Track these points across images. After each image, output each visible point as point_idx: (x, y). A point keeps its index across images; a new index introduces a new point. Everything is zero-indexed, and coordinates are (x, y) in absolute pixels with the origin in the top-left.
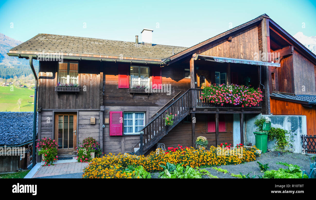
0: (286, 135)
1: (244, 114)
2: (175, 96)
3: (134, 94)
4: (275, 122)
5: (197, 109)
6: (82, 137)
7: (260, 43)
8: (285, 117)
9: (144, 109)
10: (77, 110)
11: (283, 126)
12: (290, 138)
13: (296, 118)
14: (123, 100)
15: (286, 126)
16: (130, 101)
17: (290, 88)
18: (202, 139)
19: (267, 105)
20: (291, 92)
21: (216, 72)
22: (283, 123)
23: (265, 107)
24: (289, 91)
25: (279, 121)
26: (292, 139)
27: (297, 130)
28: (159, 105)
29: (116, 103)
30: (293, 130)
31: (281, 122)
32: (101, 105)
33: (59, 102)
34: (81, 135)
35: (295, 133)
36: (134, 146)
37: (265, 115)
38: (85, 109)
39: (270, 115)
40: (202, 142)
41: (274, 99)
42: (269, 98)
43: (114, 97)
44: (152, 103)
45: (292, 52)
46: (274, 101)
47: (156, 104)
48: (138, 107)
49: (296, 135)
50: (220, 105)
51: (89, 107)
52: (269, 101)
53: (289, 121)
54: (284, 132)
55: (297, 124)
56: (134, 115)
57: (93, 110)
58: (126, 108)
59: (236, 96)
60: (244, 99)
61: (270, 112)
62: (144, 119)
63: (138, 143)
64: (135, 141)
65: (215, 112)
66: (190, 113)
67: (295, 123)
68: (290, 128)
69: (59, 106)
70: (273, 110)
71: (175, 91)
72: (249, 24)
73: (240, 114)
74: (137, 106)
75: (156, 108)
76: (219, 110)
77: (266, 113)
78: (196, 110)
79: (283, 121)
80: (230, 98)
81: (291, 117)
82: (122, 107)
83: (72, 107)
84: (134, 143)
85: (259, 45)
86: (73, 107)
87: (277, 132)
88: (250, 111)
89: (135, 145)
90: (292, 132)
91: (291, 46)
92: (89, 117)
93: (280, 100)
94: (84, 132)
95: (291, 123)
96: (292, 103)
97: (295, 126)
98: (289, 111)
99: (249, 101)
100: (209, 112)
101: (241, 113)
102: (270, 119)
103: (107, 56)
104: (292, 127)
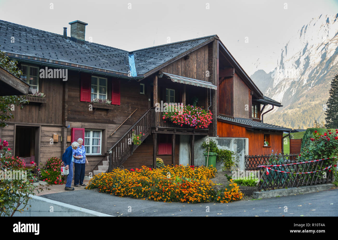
0: (233, 156)
1: (195, 135)
2: (132, 114)
3: (96, 109)
4: (222, 144)
5: (160, 129)
6: (44, 157)
7: (210, 64)
8: (231, 139)
9: (103, 127)
10: (40, 124)
11: (229, 148)
12: (236, 159)
13: (241, 140)
14: (84, 115)
15: (233, 148)
16: (90, 117)
17: (229, 110)
18: (160, 161)
19: (215, 127)
20: (230, 115)
21: (166, 89)
22: (229, 145)
23: (213, 129)
24: (228, 113)
25: (226, 143)
26: (238, 160)
27: (242, 151)
28: (117, 123)
29: (77, 118)
30: (239, 151)
31: (228, 144)
32: (66, 121)
33: (21, 114)
34: (43, 154)
35: (240, 153)
36: (92, 169)
37: (212, 137)
38: (48, 124)
39: (217, 137)
40: (160, 163)
41: (220, 121)
42: (216, 120)
43: (76, 111)
44: (110, 120)
45: (233, 75)
46: (221, 124)
47: (114, 122)
48: (98, 124)
49: (241, 155)
50: (179, 126)
51: (52, 122)
52: (216, 123)
53: (235, 143)
54: (231, 153)
55: (242, 146)
56: (91, 133)
57: (56, 125)
58: (87, 125)
59: (193, 117)
60: (199, 121)
61: (216, 134)
62: (101, 138)
63: (97, 164)
64: (94, 163)
65: (172, 133)
66: (152, 132)
67: (240, 145)
68: (236, 149)
69: (22, 119)
70: (219, 132)
71: (132, 107)
72: (204, 45)
73: (192, 136)
74: (97, 122)
75: (114, 126)
76: (176, 131)
77: (213, 135)
78: (158, 130)
79: (230, 143)
80: (189, 119)
81: (237, 139)
82: (83, 124)
83: (34, 120)
84: (93, 165)
85: (209, 65)
86: (36, 121)
87: (225, 154)
88: (199, 133)
89: (94, 167)
90: (238, 152)
91: (233, 68)
92: (51, 133)
93: (226, 123)
94: (46, 151)
95: (237, 145)
96: (238, 127)
97: (240, 148)
98: (234, 134)
99: (203, 123)
100: (168, 133)
101: (193, 134)
102: (217, 141)
103: (83, 66)
104: (238, 149)
